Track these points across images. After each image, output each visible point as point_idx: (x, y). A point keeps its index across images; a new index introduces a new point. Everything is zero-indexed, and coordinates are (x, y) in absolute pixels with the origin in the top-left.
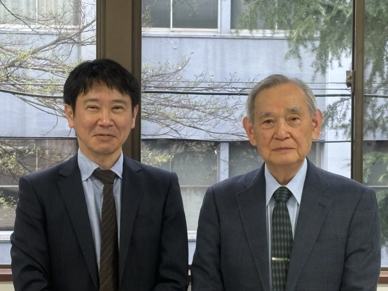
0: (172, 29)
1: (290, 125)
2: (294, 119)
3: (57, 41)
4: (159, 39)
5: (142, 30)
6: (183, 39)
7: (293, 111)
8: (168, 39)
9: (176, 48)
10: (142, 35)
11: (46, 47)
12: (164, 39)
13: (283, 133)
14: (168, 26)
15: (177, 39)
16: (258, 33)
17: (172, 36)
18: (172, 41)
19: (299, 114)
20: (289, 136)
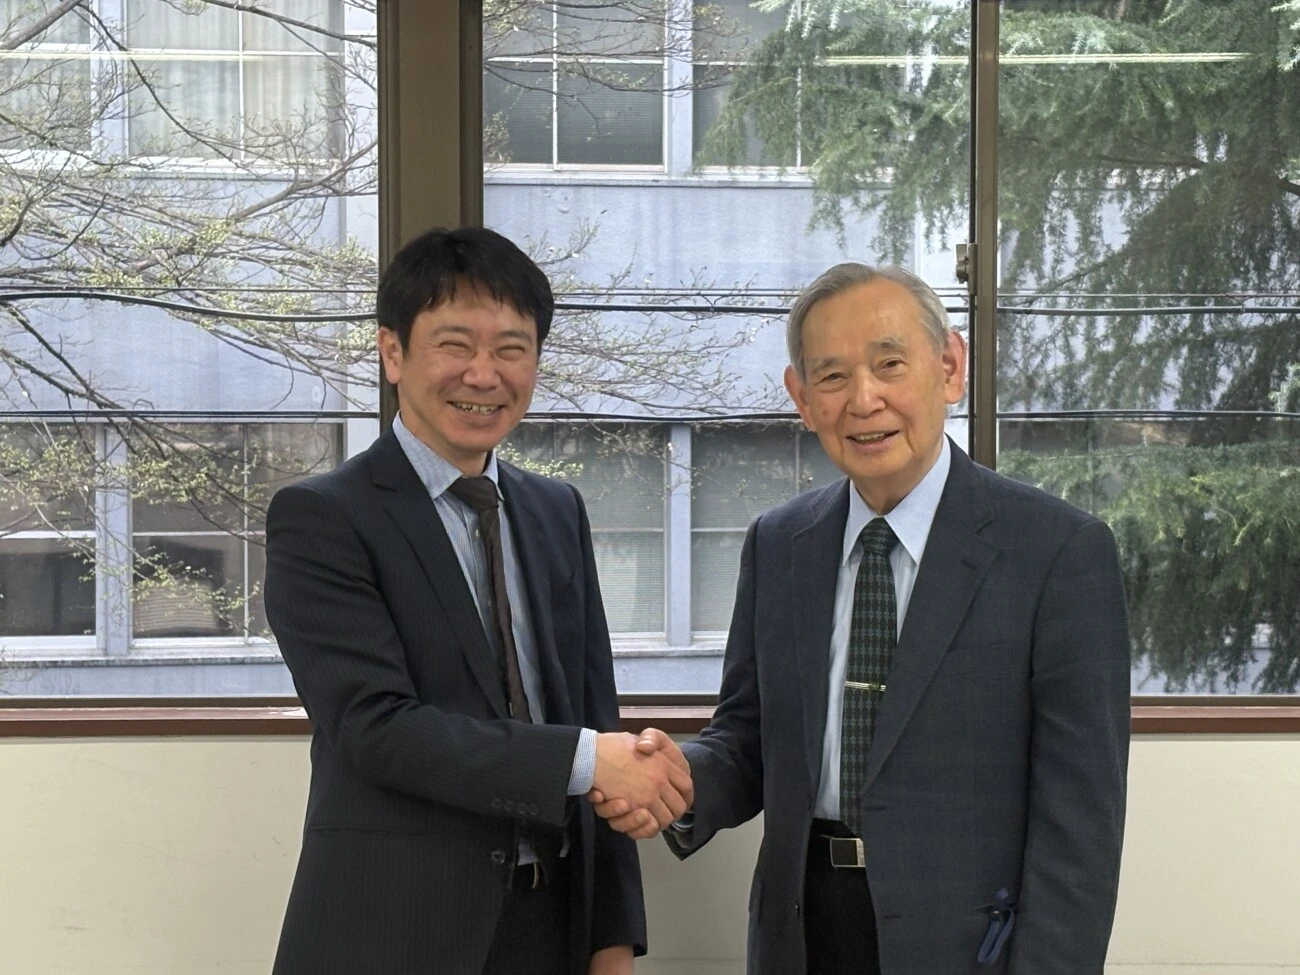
0: (556, 166)
1: (883, 378)
2: (893, 364)
3: (290, 192)
4: (526, 190)
5: (485, 169)
6: (584, 189)
7: (886, 346)
8: (549, 189)
9: (565, 209)
10: (485, 181)
11: (265, 206)
12: (539, 189)
13: (867, 399)
14: (549, 160)
15: (570, 191)
16: (749, 174)
17: (556, 183)
18: (557, 193)
19: (902, 352)
20: (881, 405)
